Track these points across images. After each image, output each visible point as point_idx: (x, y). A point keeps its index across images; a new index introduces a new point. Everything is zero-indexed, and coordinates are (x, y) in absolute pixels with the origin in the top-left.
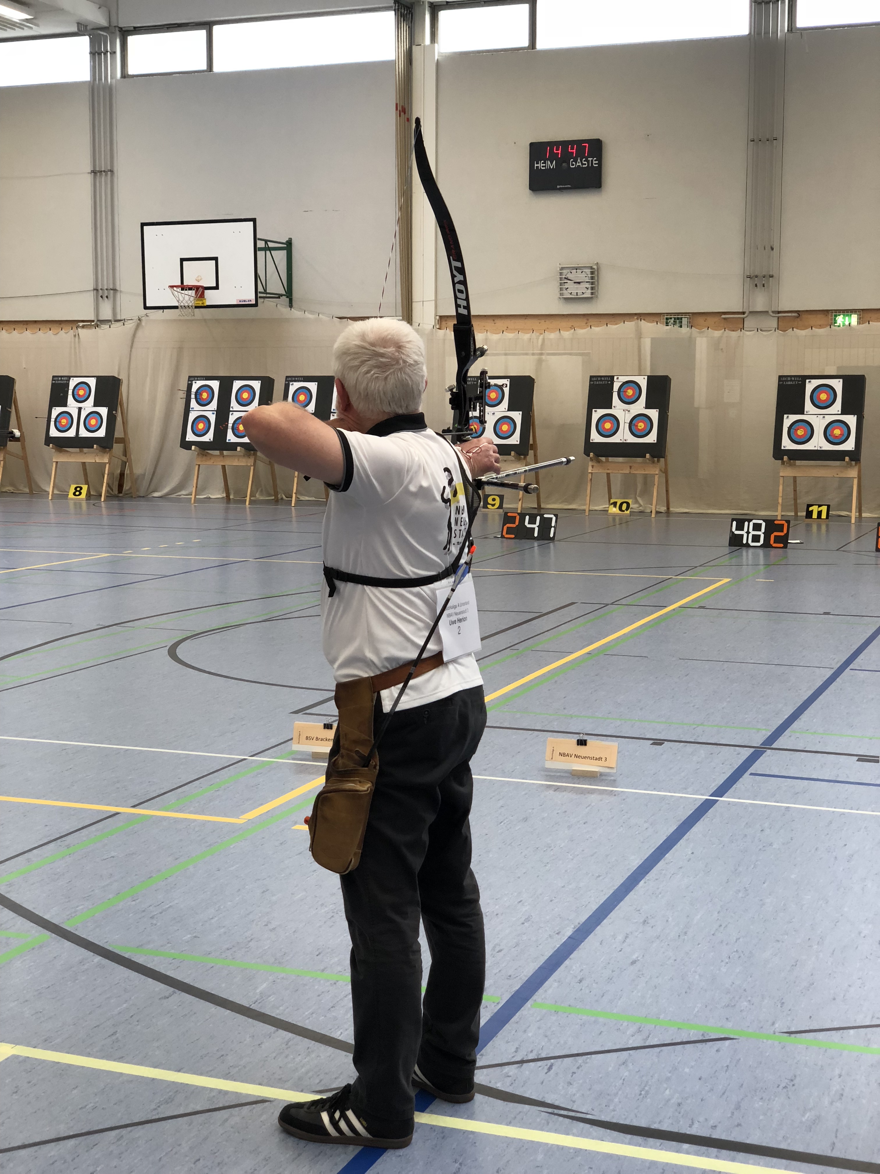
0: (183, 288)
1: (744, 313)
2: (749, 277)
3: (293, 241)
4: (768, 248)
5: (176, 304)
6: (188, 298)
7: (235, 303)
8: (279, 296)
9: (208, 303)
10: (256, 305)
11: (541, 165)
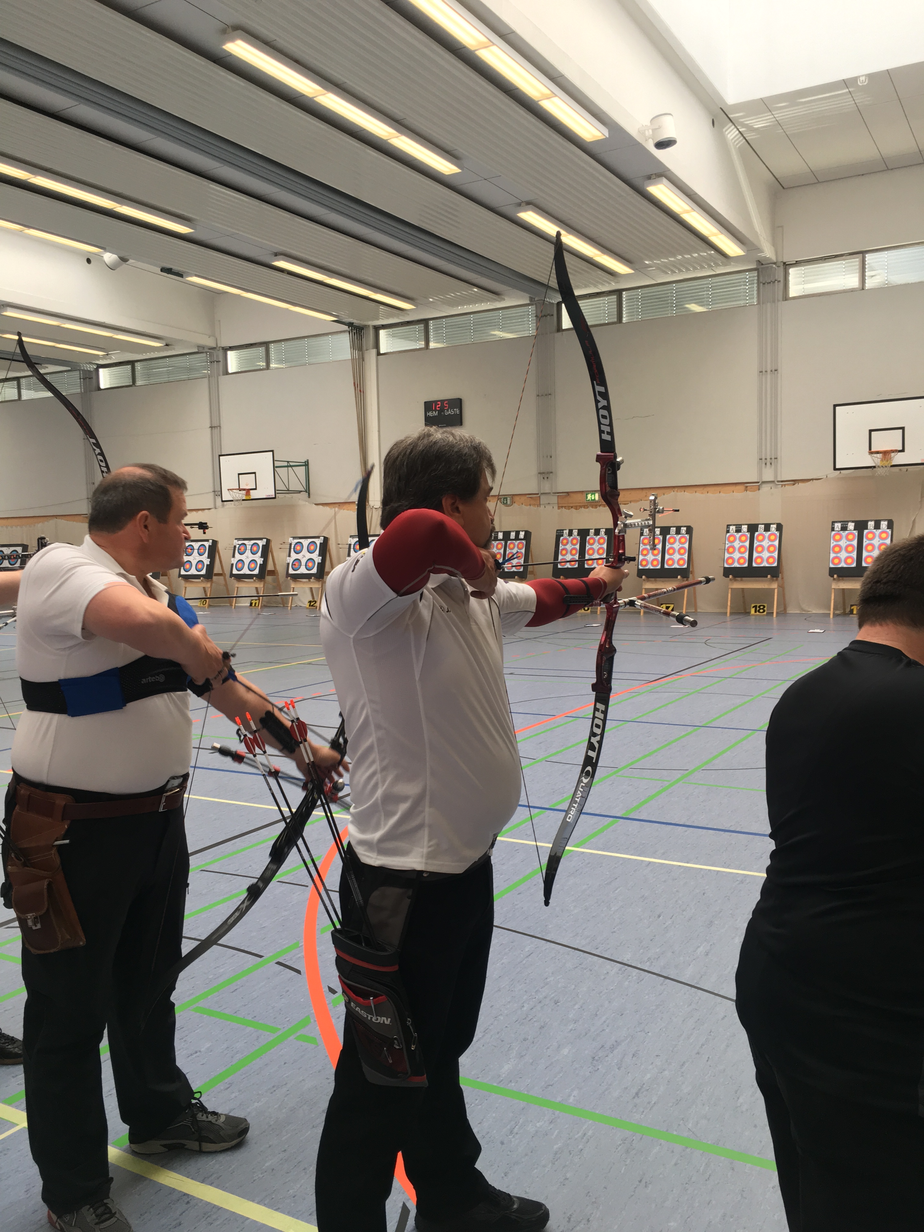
0: (240, 490)
1: (538, 494)
2: (540, 473)
3: (309, 462)
4: (549, 457)
5: (232, 499)
6: (242, 495)
7: (265, 497)
8: (300, 492)
9: (252, 498)
10: (275, 498)
11: (430, 414)
